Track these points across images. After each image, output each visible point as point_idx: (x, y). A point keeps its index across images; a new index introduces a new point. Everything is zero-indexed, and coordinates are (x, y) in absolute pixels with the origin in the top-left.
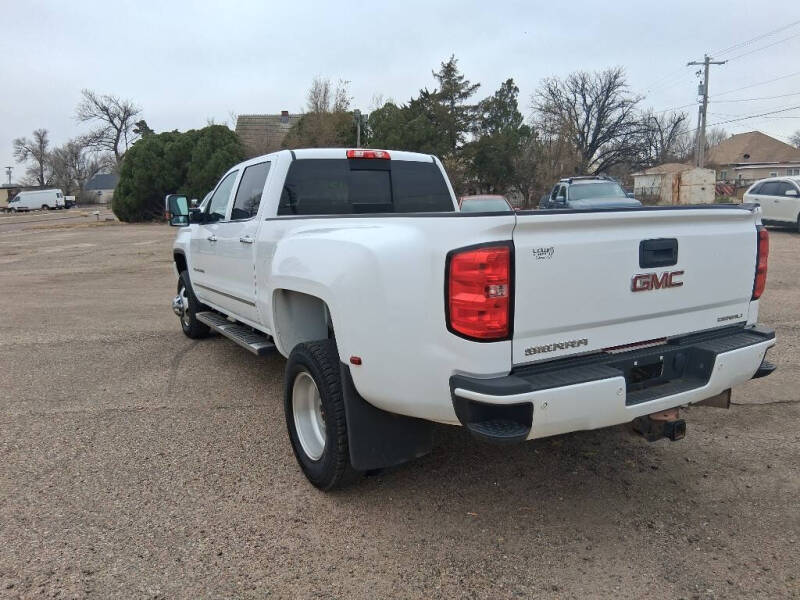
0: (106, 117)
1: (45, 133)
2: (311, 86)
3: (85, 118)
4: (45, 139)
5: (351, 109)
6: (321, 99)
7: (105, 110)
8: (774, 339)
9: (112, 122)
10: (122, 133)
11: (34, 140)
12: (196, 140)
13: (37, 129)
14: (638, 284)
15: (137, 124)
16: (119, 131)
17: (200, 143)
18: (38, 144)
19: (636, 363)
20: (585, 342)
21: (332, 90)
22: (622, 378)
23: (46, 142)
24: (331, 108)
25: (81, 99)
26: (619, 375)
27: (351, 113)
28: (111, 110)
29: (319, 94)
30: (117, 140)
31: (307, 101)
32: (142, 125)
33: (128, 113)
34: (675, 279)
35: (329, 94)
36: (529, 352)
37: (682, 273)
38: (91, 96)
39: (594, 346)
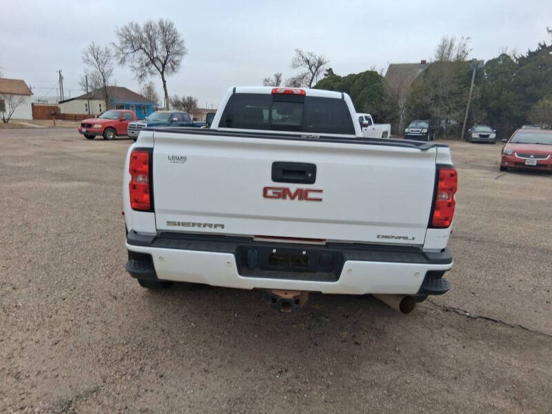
0: (308, 66)
1: (281, 75)
2: (440, 43)
3: (295, 66)
4: (280, 79)
5: (469, 58)
6: (446, 51)
7: (308, 61)
8: (451, 265)
9: (310, 69)
10: (315, 77)
11: (274, 80)
12: (354, 82)
13: (276, 73)
14: (270, 193)
15: (327, 70)
16: (314, 75)
17: (356, 83)
18: (276, 82)
19: (274, 251)
20: (223, 226)
21: (456, 44)
22: (232, 256)
23: (280, 81)
24: (453, 57)
25: (294, 55)
26: (231, 253)
27: (470, 62)
28: (311, 62)
29: (445, 48)
30: (312, 80)
31: (436, 53)
32: (330, 70)
33: (320, 63)
34: (311, 195)
35: (453, 48)
36: (169, 223)
37: (321, 191)
38: (300, 53)
39: (228, 230)
